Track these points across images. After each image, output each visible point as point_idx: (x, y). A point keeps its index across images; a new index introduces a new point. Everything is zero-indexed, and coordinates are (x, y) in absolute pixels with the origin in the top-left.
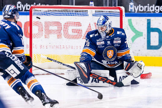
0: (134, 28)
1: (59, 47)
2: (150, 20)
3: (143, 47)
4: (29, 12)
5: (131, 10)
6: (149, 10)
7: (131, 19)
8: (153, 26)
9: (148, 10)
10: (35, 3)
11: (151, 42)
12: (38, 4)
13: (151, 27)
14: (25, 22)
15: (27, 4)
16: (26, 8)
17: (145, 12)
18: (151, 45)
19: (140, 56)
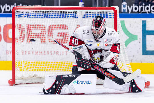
0: (128, 31)
1: (43, 52)
2: (145, 21)
3: (138, 52)
4: (11, 13)
5: (124, 10)
6: (145, 10)
7: (124, 21)
8: (149, 28)
9: (143, 11)
10: (15, 4)
11: (147, 47)
12: (19, 5)
13: (147, 29)
14: (5, 25)
15: (6, 5)
16: (5, 9)
17: (140, 12)
18: (147, 50)
19: (134, 62)
